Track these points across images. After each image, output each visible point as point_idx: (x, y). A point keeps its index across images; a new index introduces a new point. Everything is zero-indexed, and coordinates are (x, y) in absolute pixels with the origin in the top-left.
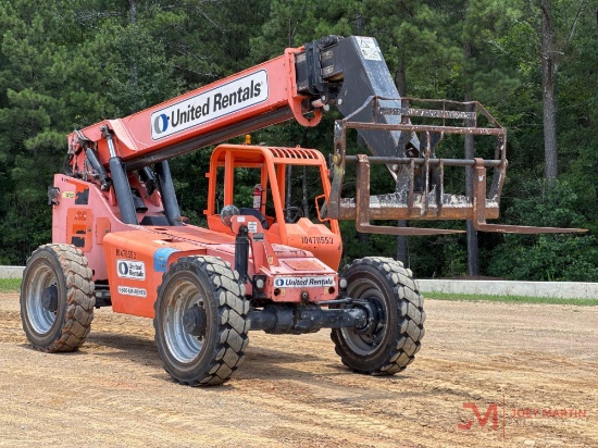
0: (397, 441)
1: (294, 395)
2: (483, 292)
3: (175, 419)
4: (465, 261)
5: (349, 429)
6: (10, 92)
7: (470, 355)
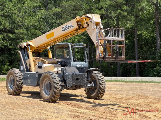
0: (96, 116)
1: (75, 106)
2: (135, 80)
3: (42, 111)
4: (136, 73)
5: (85, 114)
6: (15, 30)
7: (125, 96)
